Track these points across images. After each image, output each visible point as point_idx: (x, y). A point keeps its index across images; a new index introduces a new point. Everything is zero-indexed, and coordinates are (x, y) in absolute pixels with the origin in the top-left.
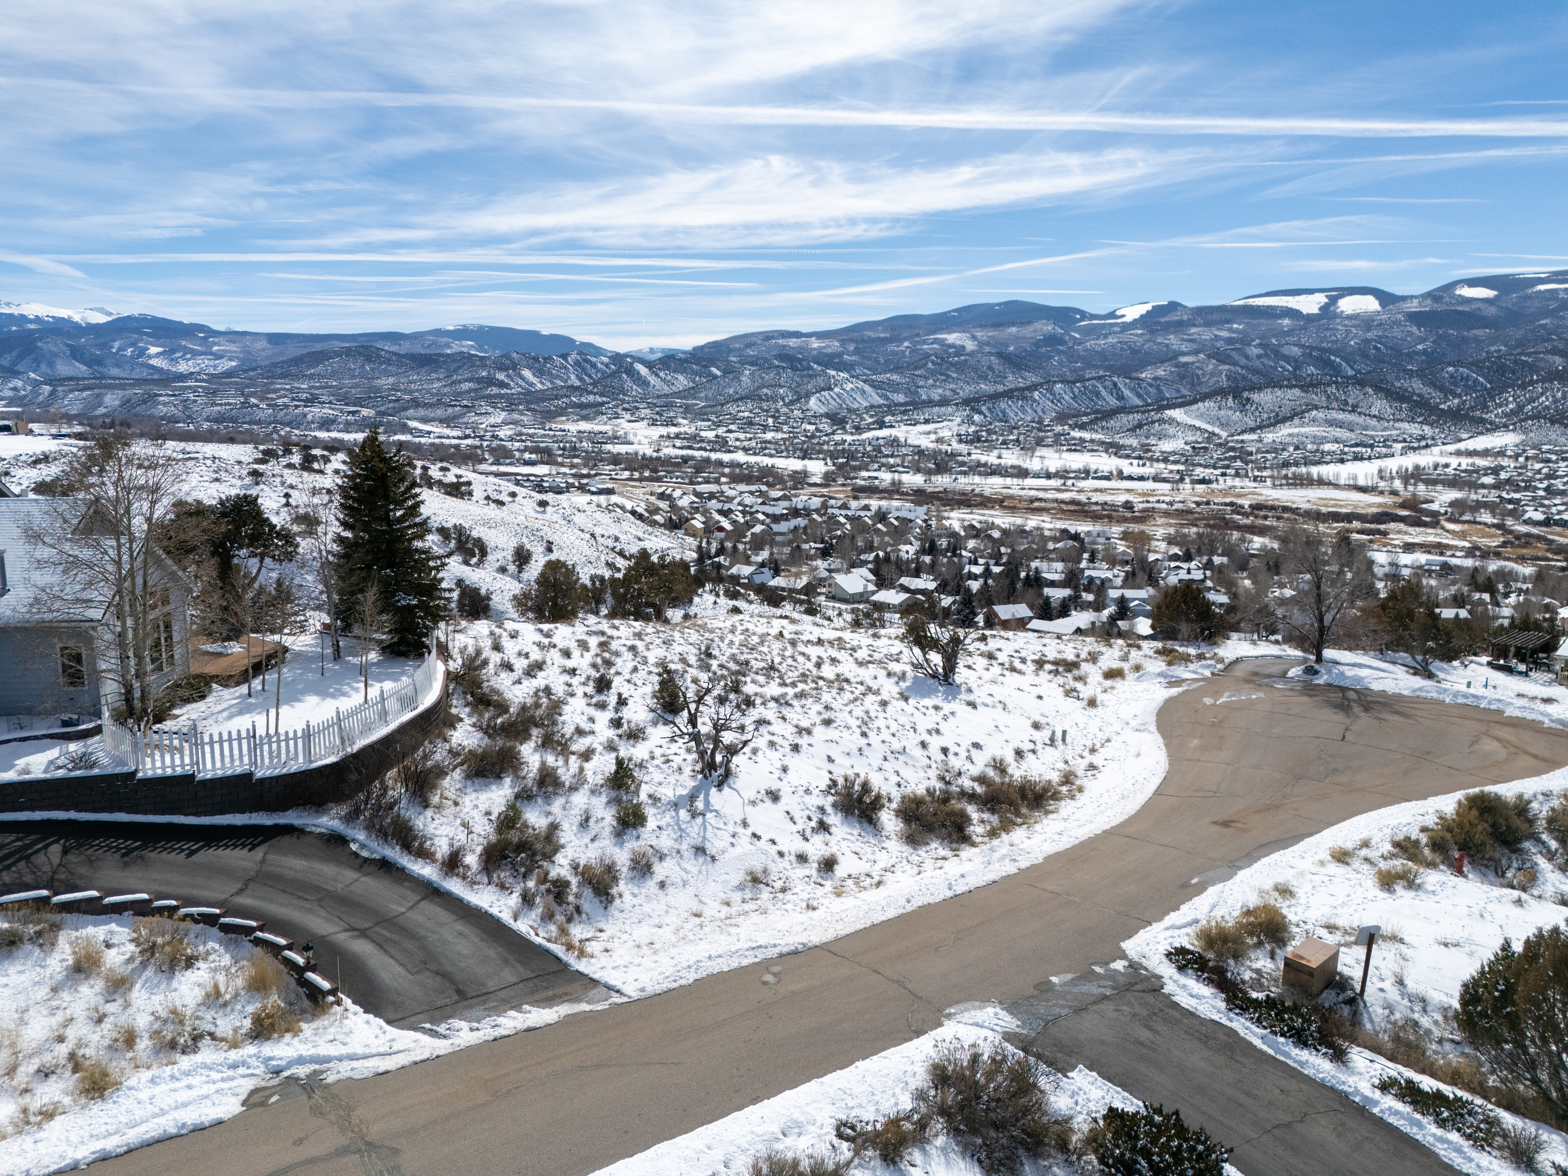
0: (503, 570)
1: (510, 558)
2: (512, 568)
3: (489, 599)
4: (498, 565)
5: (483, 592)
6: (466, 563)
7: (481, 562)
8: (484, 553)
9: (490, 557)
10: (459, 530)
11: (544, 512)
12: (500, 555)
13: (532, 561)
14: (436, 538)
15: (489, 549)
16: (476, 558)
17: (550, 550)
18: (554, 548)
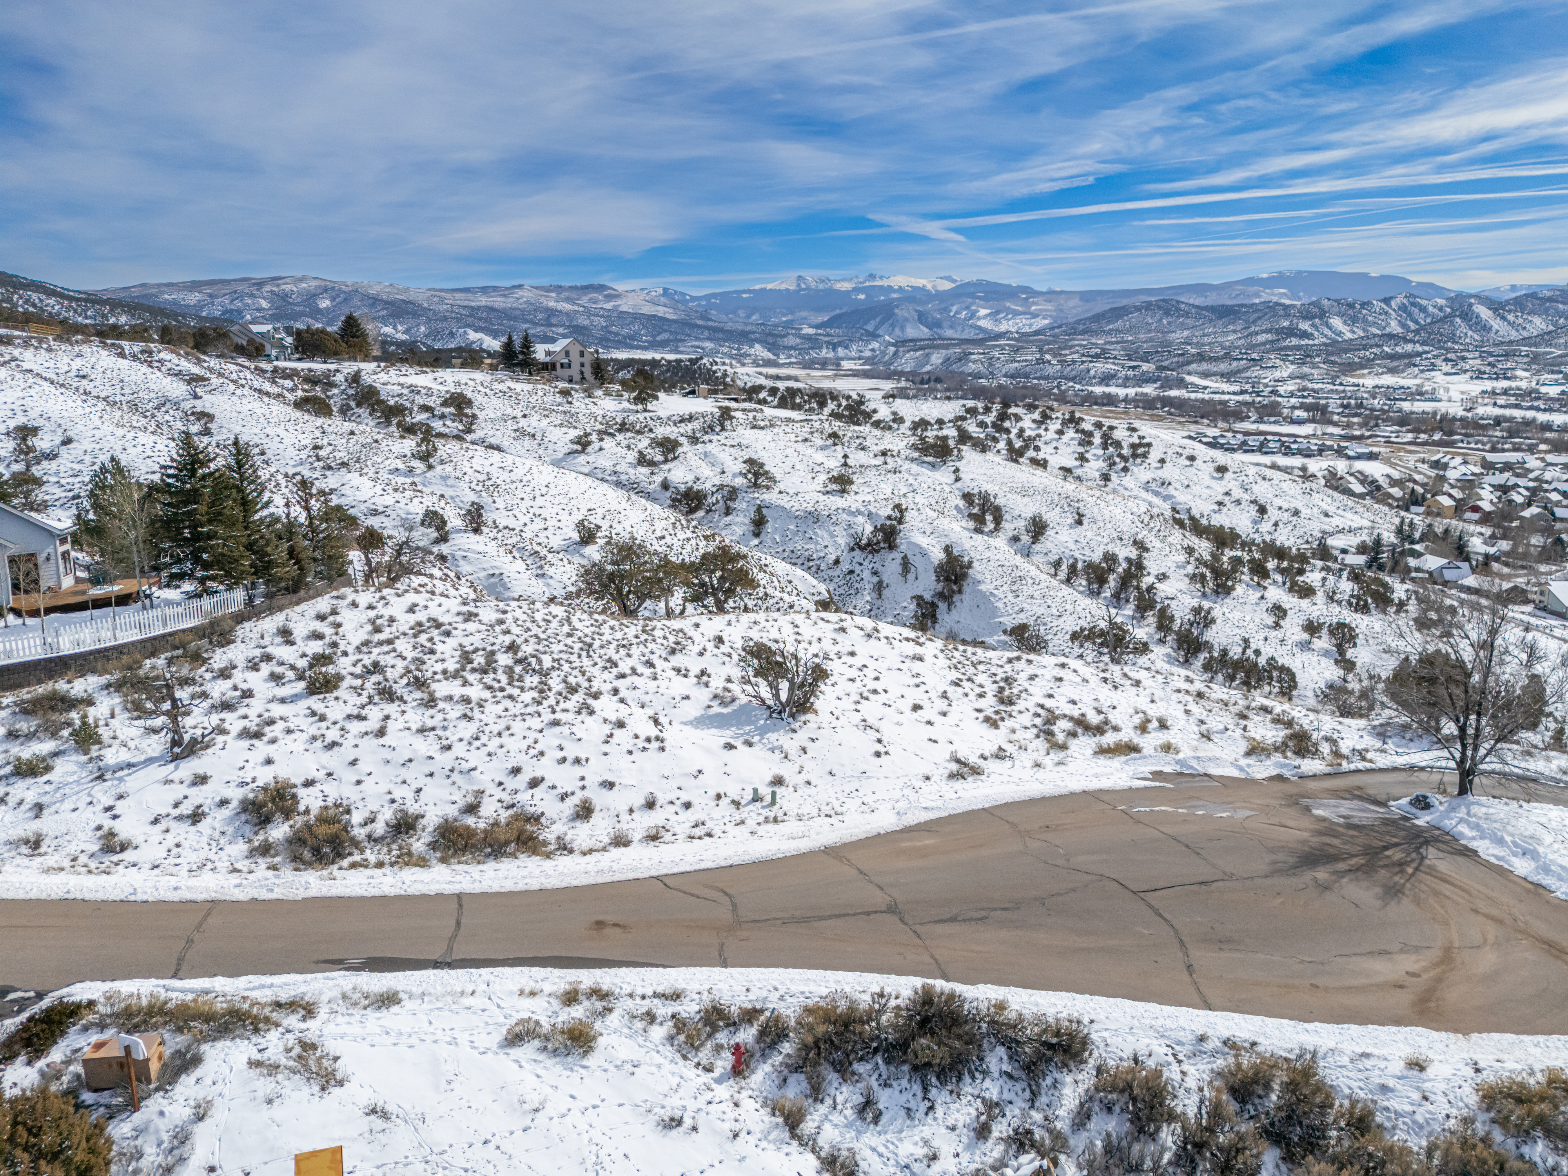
0: (1015, 539)
1: (1025, 527)
2: (1026, 539)
3: (970, 567)
4: (1011, 534)
5: (966, 559)
6: (976, 530)
7: (997, 528)
8: (998, 520)
9: (1004, 524)
10: (984, 498)
11: (1221, 478)
12: (1017, 524)
13: (1050, 532)
14: (961, 503)
15: (1006, 517)
16: (991, 526)
17: (1079, 522)
18: (1085, 521)
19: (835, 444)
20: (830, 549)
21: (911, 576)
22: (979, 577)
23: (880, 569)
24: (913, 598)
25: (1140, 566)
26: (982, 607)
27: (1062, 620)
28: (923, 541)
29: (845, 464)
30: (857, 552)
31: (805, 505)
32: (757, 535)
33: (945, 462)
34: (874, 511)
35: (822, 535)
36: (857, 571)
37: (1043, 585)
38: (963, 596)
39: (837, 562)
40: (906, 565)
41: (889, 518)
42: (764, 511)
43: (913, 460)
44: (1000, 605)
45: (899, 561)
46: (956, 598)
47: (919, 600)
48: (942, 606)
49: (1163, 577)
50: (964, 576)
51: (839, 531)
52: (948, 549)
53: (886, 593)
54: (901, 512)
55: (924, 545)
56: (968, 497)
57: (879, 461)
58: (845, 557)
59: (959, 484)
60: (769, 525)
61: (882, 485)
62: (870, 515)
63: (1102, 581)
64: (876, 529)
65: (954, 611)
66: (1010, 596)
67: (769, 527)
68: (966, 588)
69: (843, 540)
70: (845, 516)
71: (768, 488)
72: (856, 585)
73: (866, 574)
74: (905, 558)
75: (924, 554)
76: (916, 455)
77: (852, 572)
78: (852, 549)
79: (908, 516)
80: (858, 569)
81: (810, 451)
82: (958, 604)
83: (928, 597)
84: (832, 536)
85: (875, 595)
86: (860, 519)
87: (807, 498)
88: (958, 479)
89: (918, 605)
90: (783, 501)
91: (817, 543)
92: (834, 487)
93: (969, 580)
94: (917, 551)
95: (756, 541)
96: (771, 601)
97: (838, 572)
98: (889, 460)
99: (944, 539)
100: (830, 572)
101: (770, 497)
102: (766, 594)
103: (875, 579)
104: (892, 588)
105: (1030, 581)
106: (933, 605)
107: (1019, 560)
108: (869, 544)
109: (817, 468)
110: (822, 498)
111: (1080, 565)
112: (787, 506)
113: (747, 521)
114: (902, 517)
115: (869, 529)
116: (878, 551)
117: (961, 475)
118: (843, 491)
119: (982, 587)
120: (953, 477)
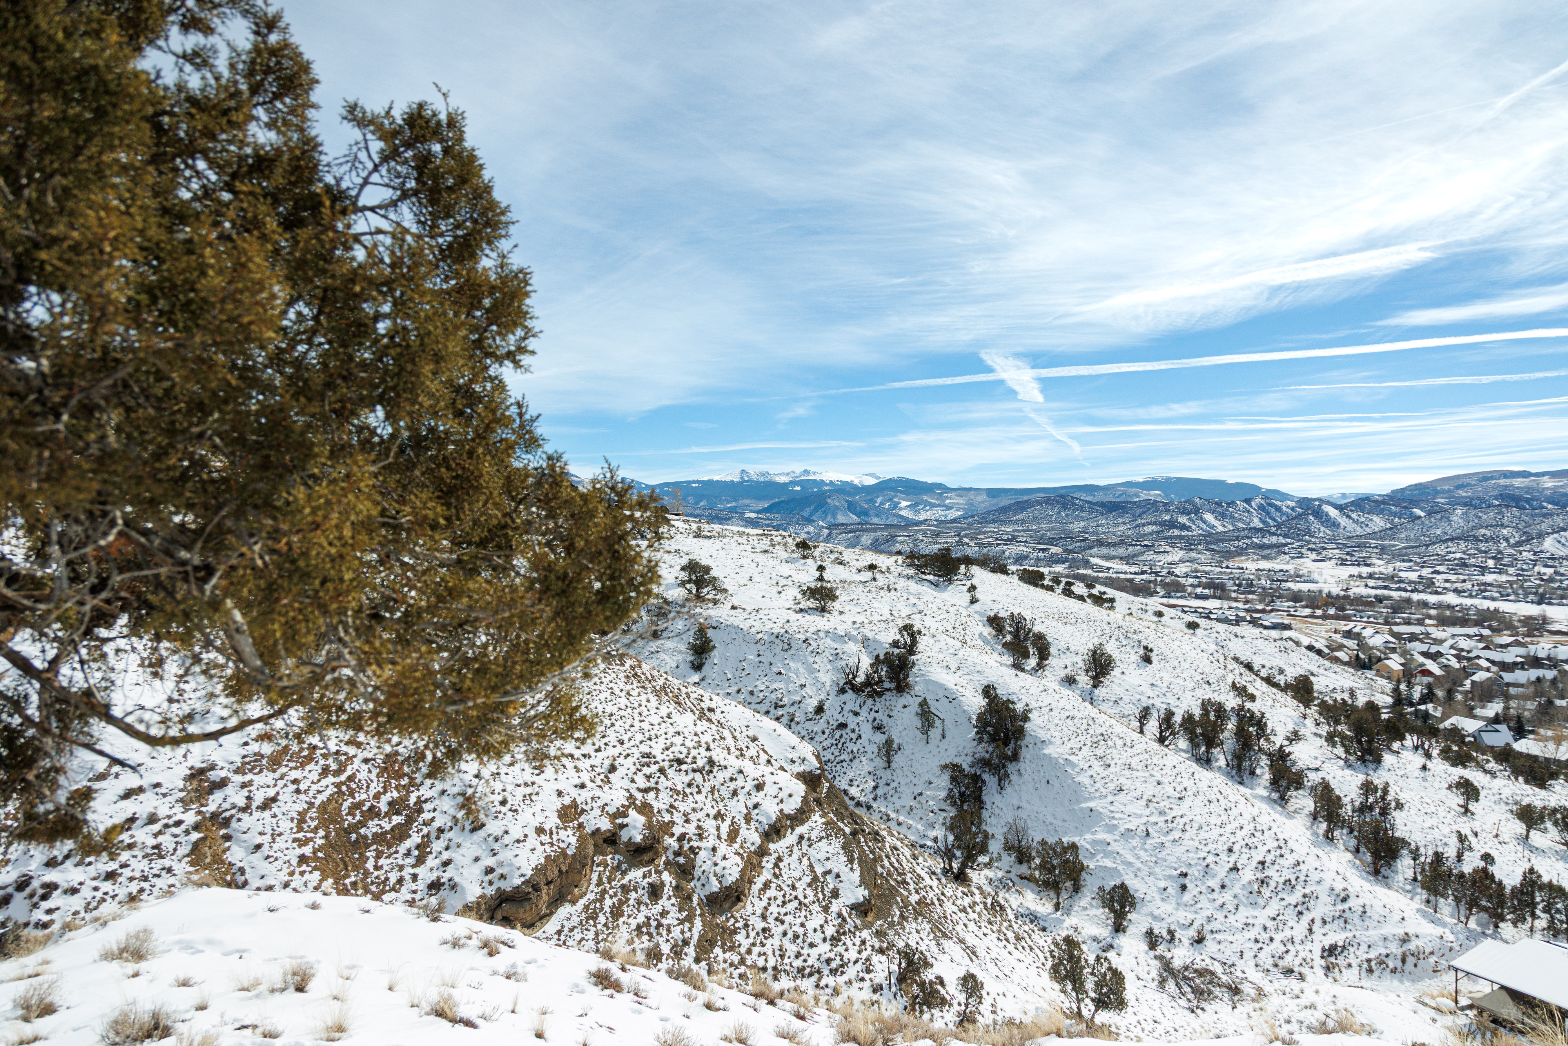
0: (1070, 681)
1: (1081, 664)
2: (1084, 680)
3: (1026, 719)
4: (1063, 674)
5: (1019, 707)
6: (1017, 666)
7: (1040, 666)
8: (1044, 653)
9: (1051, 661)
10: (1018, 623)
12: (1069, 659)
13: (1116, 672)
14: (987, 631)
15: (1053, 650)
16: (1033, 662)
17: (1147, 660)
18: (1154, 658)
19: (805, 557)
20: (808, 690)
21: (935, 733)
22: (1042, 735)
23: (885, 721)
24: (944, 767)
25: (1260, 723)
26: (1054, 782)
27: (1186, 803)
28: (949, 680)
29: (821, 579)
30: (850, 695)
31: (769, 625)
32: (697, 667)
33: (950, 581)
34: (870, 635)
35: (796, 670)
36: (851, 726)
37: (1139, 748)
38: (1022, 765)
39: (820, 710)
40: (926, 715)
41: (895, 644)
42: (710, 633)
43: (909, 578)
44: (1084, 779)
45: (914, 708)
46: (1011, 768)
47: (955, 770)
48: (990, 780)
49: (1295, 737)
50: (1020, 733)
51: (822, 662)
52: (988, 691)
53: (898, 759)
54: (912, 635)
55: (951, 685)
56: (995, 622)
57: (867, 575)
58: (832, 705)
59: (976, 607)
60: (715, 653)
61: (875, 604)
62: (865, 642)
63: (1211, 741)
64: (877, 661)
65: (1009, 790)
66: (1097, 766)
67: (715, 656)
68: (1024, 753)
69: (828, 677)
70: (828, 641)
71: (715, 602)
72: (851, 746)
73: (866, 730)
74: (924, 704)
75: (952, 699)
76: (912, 572)
77: (842, 726)
78: (842, 691)
79: (923, 642)
80: (852, 721)
81: (772, 562)
82: (1014, 777)
83: (965, 764)
84: (812, 671)
85: (880, 762)
86: (852, 647)
87: (773, 616)
88: (974, 601)
89: (953, 779)
90: (738, 619)
91: (789, 680)
92: (812, 603)
93: (1027, 740)
94: (940, 695)
95: (696, 678)
96: (721, 776)
97: (821, 725)
98: (878, 576)
99: (977, 677)
100: (809, 725)
101: (720, 613)
102: (711, 762)
103: (880, 738)
104: (907, 751)
105: (1120, 743)
106: (976, 779)
107: (1088, 710)
108: (868, 683)
109: (783, 582)
110: (793, 616)
111: (1178, 719)
112: (745, 626)
113: (683, 647)
114: (914, 642)
115: (866, 662)
116: (880, 694)
117: (978, 594)
118: (823, 610)
119: (1048, 750)
120: (967, 597)
